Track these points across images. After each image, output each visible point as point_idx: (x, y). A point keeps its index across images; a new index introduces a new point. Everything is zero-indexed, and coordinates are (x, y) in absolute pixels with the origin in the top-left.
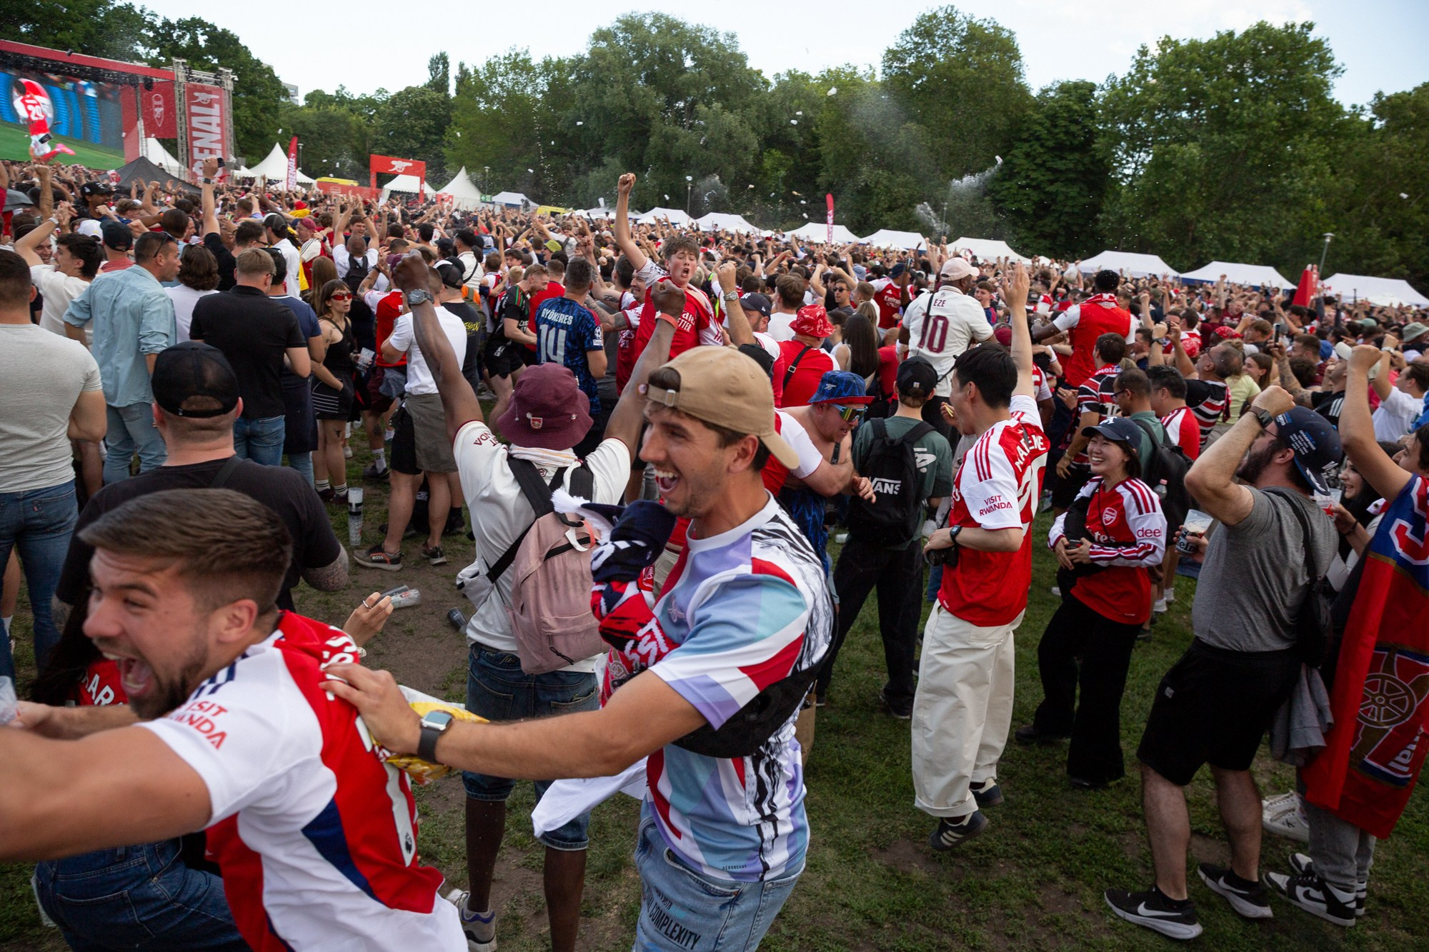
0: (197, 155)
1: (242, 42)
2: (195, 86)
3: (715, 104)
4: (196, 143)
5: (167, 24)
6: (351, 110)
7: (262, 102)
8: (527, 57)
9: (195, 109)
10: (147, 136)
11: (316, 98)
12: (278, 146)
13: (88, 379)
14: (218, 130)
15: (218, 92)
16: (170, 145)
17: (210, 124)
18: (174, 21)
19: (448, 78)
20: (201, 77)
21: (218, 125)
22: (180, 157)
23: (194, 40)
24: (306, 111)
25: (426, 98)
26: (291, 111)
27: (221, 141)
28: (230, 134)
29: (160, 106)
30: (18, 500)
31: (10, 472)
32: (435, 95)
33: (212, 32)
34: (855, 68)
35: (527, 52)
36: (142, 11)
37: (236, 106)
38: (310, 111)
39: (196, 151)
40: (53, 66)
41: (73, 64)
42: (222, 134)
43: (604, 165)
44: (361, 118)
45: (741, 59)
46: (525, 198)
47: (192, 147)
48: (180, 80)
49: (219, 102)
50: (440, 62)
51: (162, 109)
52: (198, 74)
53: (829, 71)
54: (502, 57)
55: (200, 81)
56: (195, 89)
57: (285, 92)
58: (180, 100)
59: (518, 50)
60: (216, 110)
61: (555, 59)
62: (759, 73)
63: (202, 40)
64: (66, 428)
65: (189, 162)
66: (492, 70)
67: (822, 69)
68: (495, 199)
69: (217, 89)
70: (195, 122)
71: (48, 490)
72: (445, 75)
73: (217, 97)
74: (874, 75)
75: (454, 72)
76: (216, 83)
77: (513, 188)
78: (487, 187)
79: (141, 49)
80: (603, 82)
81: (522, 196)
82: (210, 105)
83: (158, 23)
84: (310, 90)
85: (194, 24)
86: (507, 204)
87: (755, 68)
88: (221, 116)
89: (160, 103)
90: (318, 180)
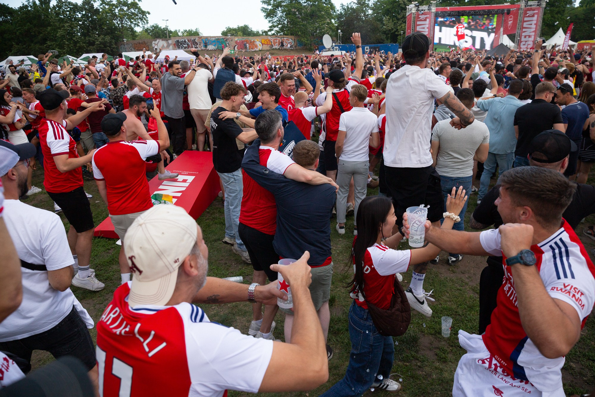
0: (523, 39)
2: (528, 8)
4: (524, 34)
7: (557, 9)
9: (526, 19)
10: (504, 34)
12: (561, 29)
13: (485, 139)
14: (534, 27)
15: (538, 9)
16: (512, 37)
17: (531, 24)
20: (532, 4)
21: (535, 24)
22: (515, 41)
26: (571, 10)
27: (535, 31)
28: (539, 28)
29: (511, 21)
30: (452, 180)
31: (452, 169)
37: (545, 14)
38: (582, 9)
39: (523, 37)
40: (475, 12)
41: (481, 10)
42: (536, 28)
47: (522, 35)
48: (522, 7)
49: (537, 14)
51: (512, 22)
52: (530, 3)
55: (531, 6)
56: (528, 10)
58: (520, 16)
60: (535, 18)
64: (473, 156)
65: (519, 43)
69: (538, 8)
70: (525, 25)
71: (463, 178)
73: (537, 11)
76: (538, 5)
82: (533, 16)
88: (537, 20)
89: (511, 19)
90: (579, 42)
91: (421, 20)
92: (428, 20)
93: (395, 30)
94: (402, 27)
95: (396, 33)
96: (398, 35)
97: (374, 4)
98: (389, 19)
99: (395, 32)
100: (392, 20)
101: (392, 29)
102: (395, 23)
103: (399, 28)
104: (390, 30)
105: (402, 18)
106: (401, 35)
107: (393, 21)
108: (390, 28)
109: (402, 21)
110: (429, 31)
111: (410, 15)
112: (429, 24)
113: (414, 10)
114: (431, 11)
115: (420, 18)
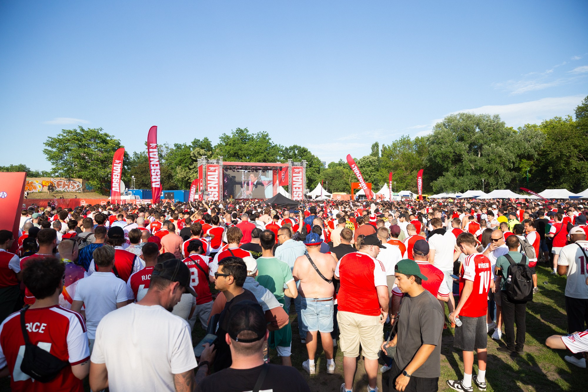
0: (294, 190)
1: (309, 150)
2: (294, 167)
3: (492, 144)
4: (294, 186)
5: (286, 149)
6: (344, 167)
8: (409, 139)
9: (294, 175)
10: (279, 185)
11: (332, 165)
12: (319, 183)
14: (301, 181)
15: (301, 168)
16: (287, 189)
17: (299, 179)
18: (288, 147)
19: (378, 151)
21: (301, 179)
23: (294, 152)
24: (329, 170)
25: (371, 159)
26: (324, 170)
27: (302, 184)
28: (305, 182)
29: (284, 175)
32: (374, 158)
33: (299, 148)
34: (560, 118)
35: (408, 137)
36: (279, 146)
37: (307, 172)
39: (294, 188)
42: (302, 182)
43: (444, 176)
44: (347, 170)
45: (503, 124)
46: (411, 192)
48: (290, 166)
50: (376, 146)
52: (296, 163)
53: (546, 122)
54: (399, 140)
55: (296, 165)
56: (295, 168)
57: (322, 165)
58: (290, 172)
59: (405, 137)
60: (301, 174)
61: (420, 138)
62: (511, 129)
63: (296, 152)
65: (292, 193)
66: (395, 145)
67: (542, 121)
68: (399, 194)
70: (294, 179)
72: (378, 150)
73: (301, 170)
74: (571, 119)
75: (380, 148)
76: (301, 165)
77: (406, 189)
78: (395, 190)
79: (278, 158)
80: (441, 143)
81: (410, 192)
82: (299, 173)
83: (284, 149)
84: (330, 162)
85: (295, 147)
86: (403, 196)
87: (509, 127)
88: (302, 176)
90: (333, 194)
91: (211, 171)
92: (217, 171)
94: (194, 176)
97: (167, 155)
98: (182, 169)
99: (188, 180)
100: (185, 169)
101: (185, 177)
102: (187, 172)
103: (191, 176)
108: (183, 177)
109: (194, 171)
110: (218, 181)
111: (201, 166)
112: (218, 175)
113: (205, 162)
114: (219, 164)
115: (210, 169)
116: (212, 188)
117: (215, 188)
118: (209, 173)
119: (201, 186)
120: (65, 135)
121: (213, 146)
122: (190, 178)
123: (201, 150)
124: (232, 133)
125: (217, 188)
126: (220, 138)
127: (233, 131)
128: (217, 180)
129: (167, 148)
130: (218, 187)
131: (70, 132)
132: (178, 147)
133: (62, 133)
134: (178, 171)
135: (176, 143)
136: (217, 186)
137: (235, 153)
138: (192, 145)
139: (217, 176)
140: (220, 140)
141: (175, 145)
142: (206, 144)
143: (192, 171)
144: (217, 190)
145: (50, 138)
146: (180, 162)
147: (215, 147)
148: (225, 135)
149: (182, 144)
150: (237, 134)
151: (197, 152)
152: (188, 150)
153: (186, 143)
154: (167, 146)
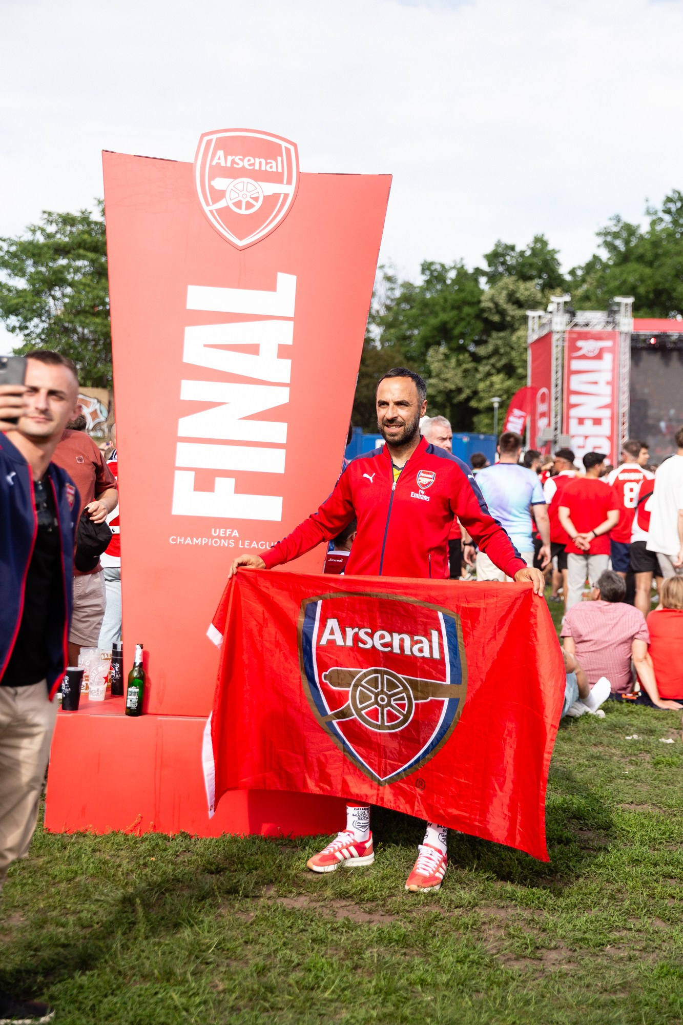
91: (584, 357)
92: (608, 357)
93: (467, 392)
94: (492, 385)
95: (474, 404)
96: (477, 412)
97: (388, 308)
98: (447, 357)
99: (469, 399)
100: (458, 361)
101: (459, 390)
102: (466, 371)
103: (481, 386)
104: (451, 391)
105: (489, 357)
106: (490, 409)
107: (459, 363)
108: (453, 387)
109: (493, 365)
110: (613, 395)
111: (545, 341)
112: (613, 370)
113: (559, 322)
114: (617, 329)
115: (580, 349)
116: (588, 423)
117: (597, 422)
118: (576, 365)
119: (543, 415)
120: (52, 229)
121: (564, 270)
122: (475, 393)
123: (522, 286)
124: (648, 213)
125: (606, 424)
126: (599, 234)
127: (651, 204)
128: (608, 390)
129: (389, 279)
130: (612, 418)
131: (68, 220)
132: (434, 274)
133: (41, 223)
134: (435, 366)
135: (429, 260)
136: (606, 413)
137: (658, 293)
138: (484, 266)
139: (608, 376)
140: (600, 240)
141: (426, 267)
142: (538, 261)
143: (483, 369)
144: (605, 428)
145: (4, 240)
146: (443, 333)
147: (572, 272)
148: (619, 221)
149: (449, 263)
150: (667, 218)
151: (505, 293)
152: (469, 285)
153: (462, 259)
154: (390, 273)
